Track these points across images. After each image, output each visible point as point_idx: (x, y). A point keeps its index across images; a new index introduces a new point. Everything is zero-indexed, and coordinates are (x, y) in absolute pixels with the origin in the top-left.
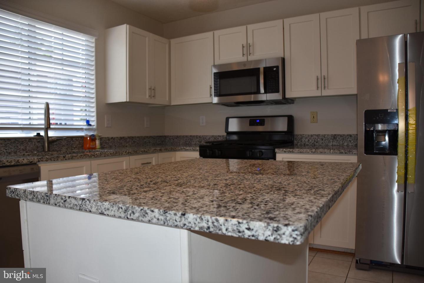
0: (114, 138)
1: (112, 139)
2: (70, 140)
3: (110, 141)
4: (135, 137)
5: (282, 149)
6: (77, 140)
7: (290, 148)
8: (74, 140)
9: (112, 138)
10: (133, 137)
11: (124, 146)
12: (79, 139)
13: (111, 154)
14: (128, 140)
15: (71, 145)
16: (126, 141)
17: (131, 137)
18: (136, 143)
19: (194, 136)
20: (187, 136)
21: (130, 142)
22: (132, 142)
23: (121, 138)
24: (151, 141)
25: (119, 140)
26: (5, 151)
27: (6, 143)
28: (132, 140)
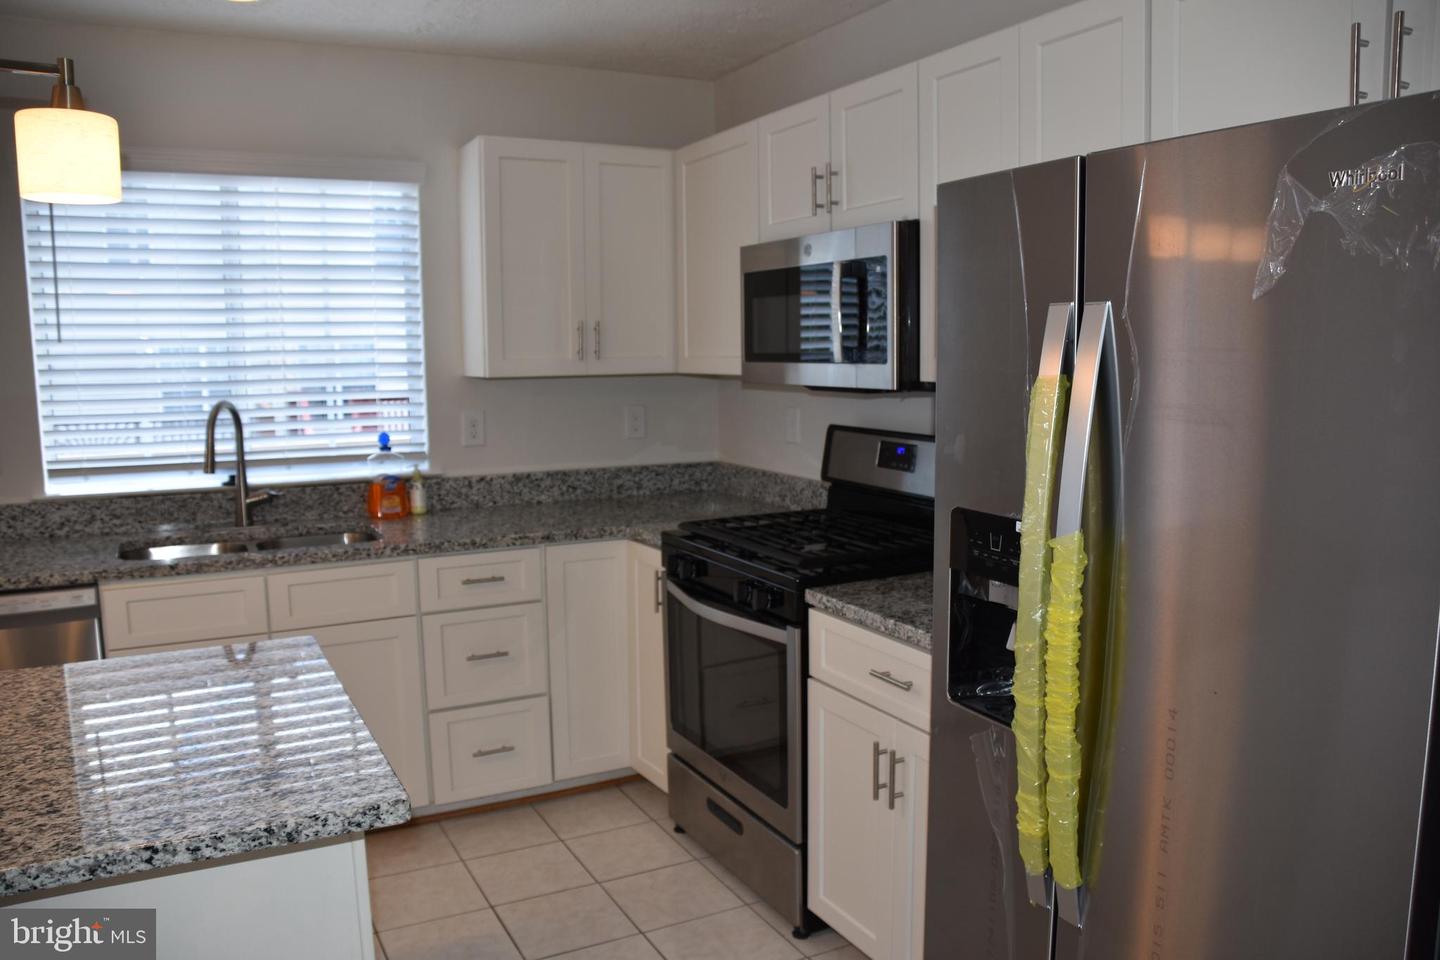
0: (488, 479)
1: (483, 484)
2: (329, 492)
3: (475, 489)
4: (577, 472)
5: (819, 596)
6: (354, 491)
7: (840, 597)
8: (343, 489)
9: (482, 479)
10: (565, 474)
11: (529, 504)
12: (359, 488)
14: (548, 482)
15: (332, 504)
16: (539, 486)
17: (557, 473)
18: (579, 491)
20: (755, 473)
21: (555, 489)
22: (564, 488)
23: (517, 478)
24: (645, 483)
25: (511, 483)
26: (138, 525)
27: (139, 506)
28: (564, 482)
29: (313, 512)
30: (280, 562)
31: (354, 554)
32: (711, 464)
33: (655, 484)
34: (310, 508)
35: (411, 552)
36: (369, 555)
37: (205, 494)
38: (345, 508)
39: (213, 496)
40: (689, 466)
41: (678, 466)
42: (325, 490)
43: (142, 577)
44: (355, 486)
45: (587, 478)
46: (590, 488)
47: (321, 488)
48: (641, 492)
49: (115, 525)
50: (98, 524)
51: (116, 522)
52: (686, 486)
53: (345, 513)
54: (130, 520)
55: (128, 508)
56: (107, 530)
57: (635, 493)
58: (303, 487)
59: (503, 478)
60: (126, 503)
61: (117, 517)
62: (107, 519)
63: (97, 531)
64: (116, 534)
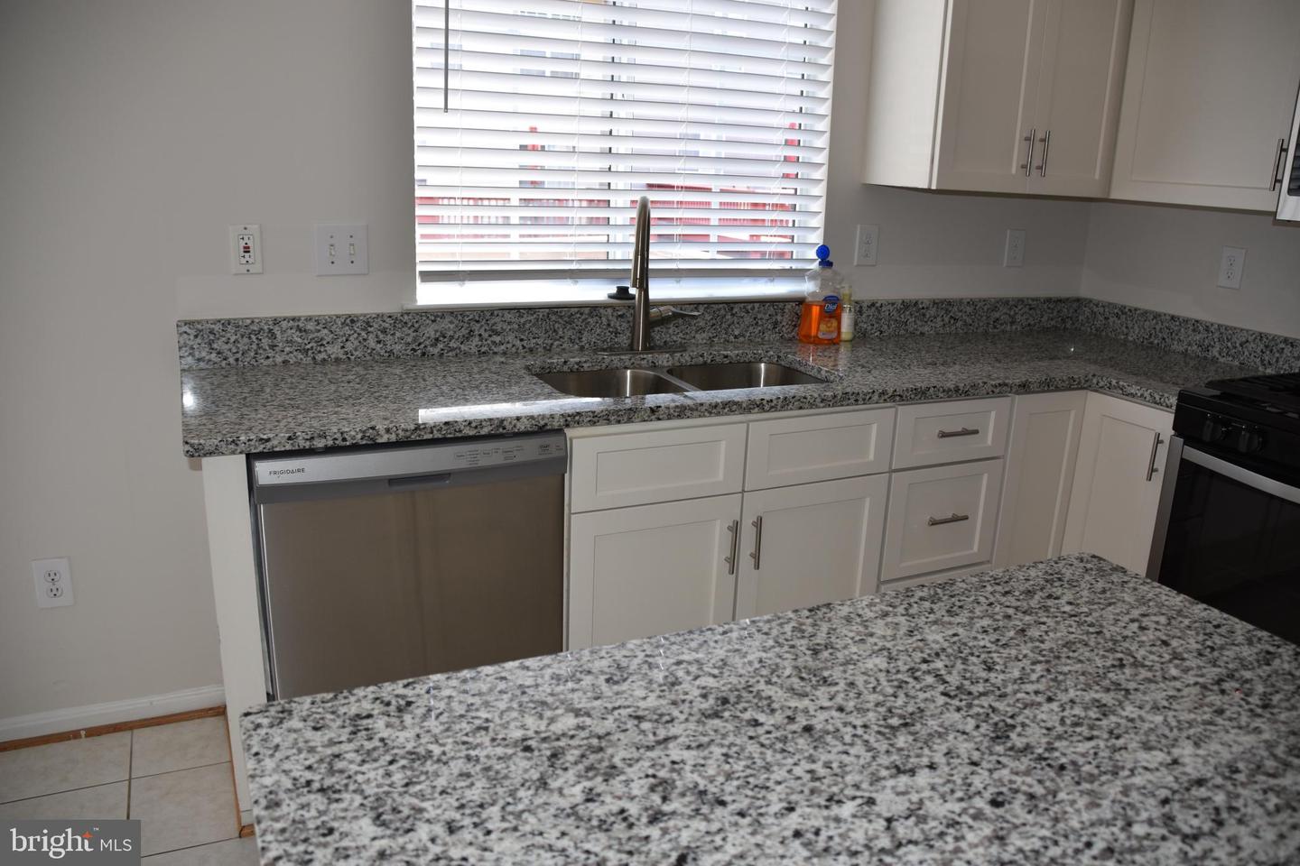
0: (878, 304)
1: (873, 309)
4: (961, 301)
6: (747, 312)
9: (873, 305)
10: (950, 303)
12: (753, 308)
13: (823, 401)
14: (933, 311)
15: (724, 326)
16: (924, 315)
17: (942, 302)
18: (959, 324)
19: (1186, 321)
20: (1157, 316)
21: (939, 319)
22: (947, 319)
23: (906, 305)
24: (1018, 318)
25: (899, 311)
26: (518, 343)
27: (522, 320)
28: (947, 311)
29: (704, 335)
30: (767, 407)
31: (843, 399)
32: (1078, 300)
33: (1027, 319)
34: (702, 329)
35: (898, 398)
36: (856, 400)
37: (593, 308)
38: (736, 333)
39: (601, 311)
40: (1060, 301)
41: (1049, 300)
42: (719, 310)
43: (619, 422)
44: (749, 307)
45: (969, 309)
46: (969, 321)
47: (716, 307)
48: (1014, 327)
49: (494, 342)
50: (476, 341)
51: (497, 339)
52: (1053, 323)
53: (736, 337)
54: (510, 338)
55: (509, 323)
56: (483, 349)
57: (1008, 328)
58: (696, 304)
59: (893, 304)
60: (508, 316)
61: (498, 334)
62: (485, 335)
63: (474, 350)
64: (495, 353)
